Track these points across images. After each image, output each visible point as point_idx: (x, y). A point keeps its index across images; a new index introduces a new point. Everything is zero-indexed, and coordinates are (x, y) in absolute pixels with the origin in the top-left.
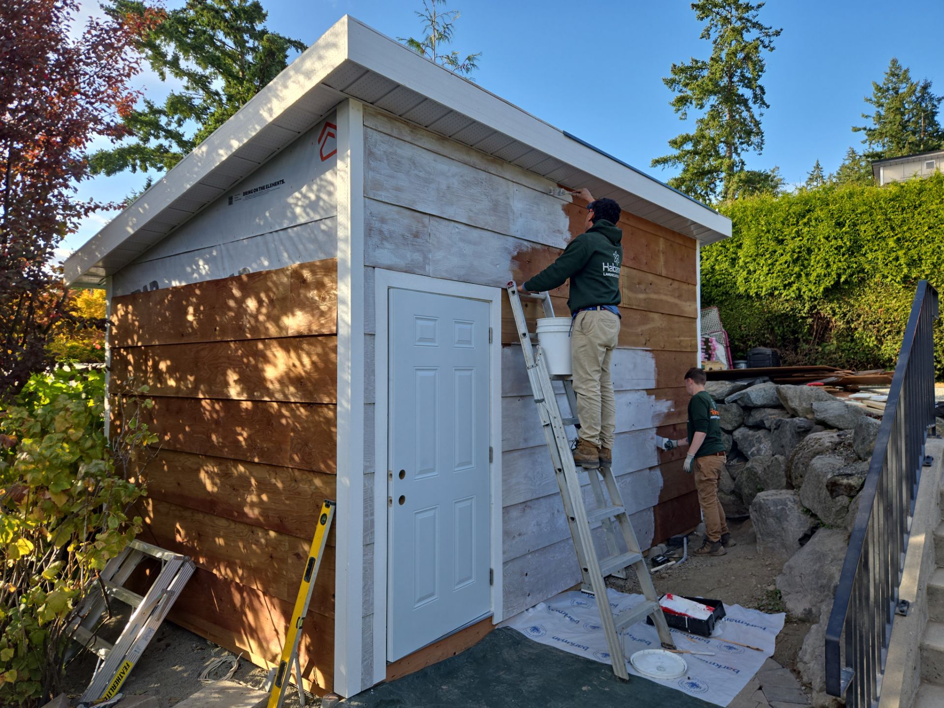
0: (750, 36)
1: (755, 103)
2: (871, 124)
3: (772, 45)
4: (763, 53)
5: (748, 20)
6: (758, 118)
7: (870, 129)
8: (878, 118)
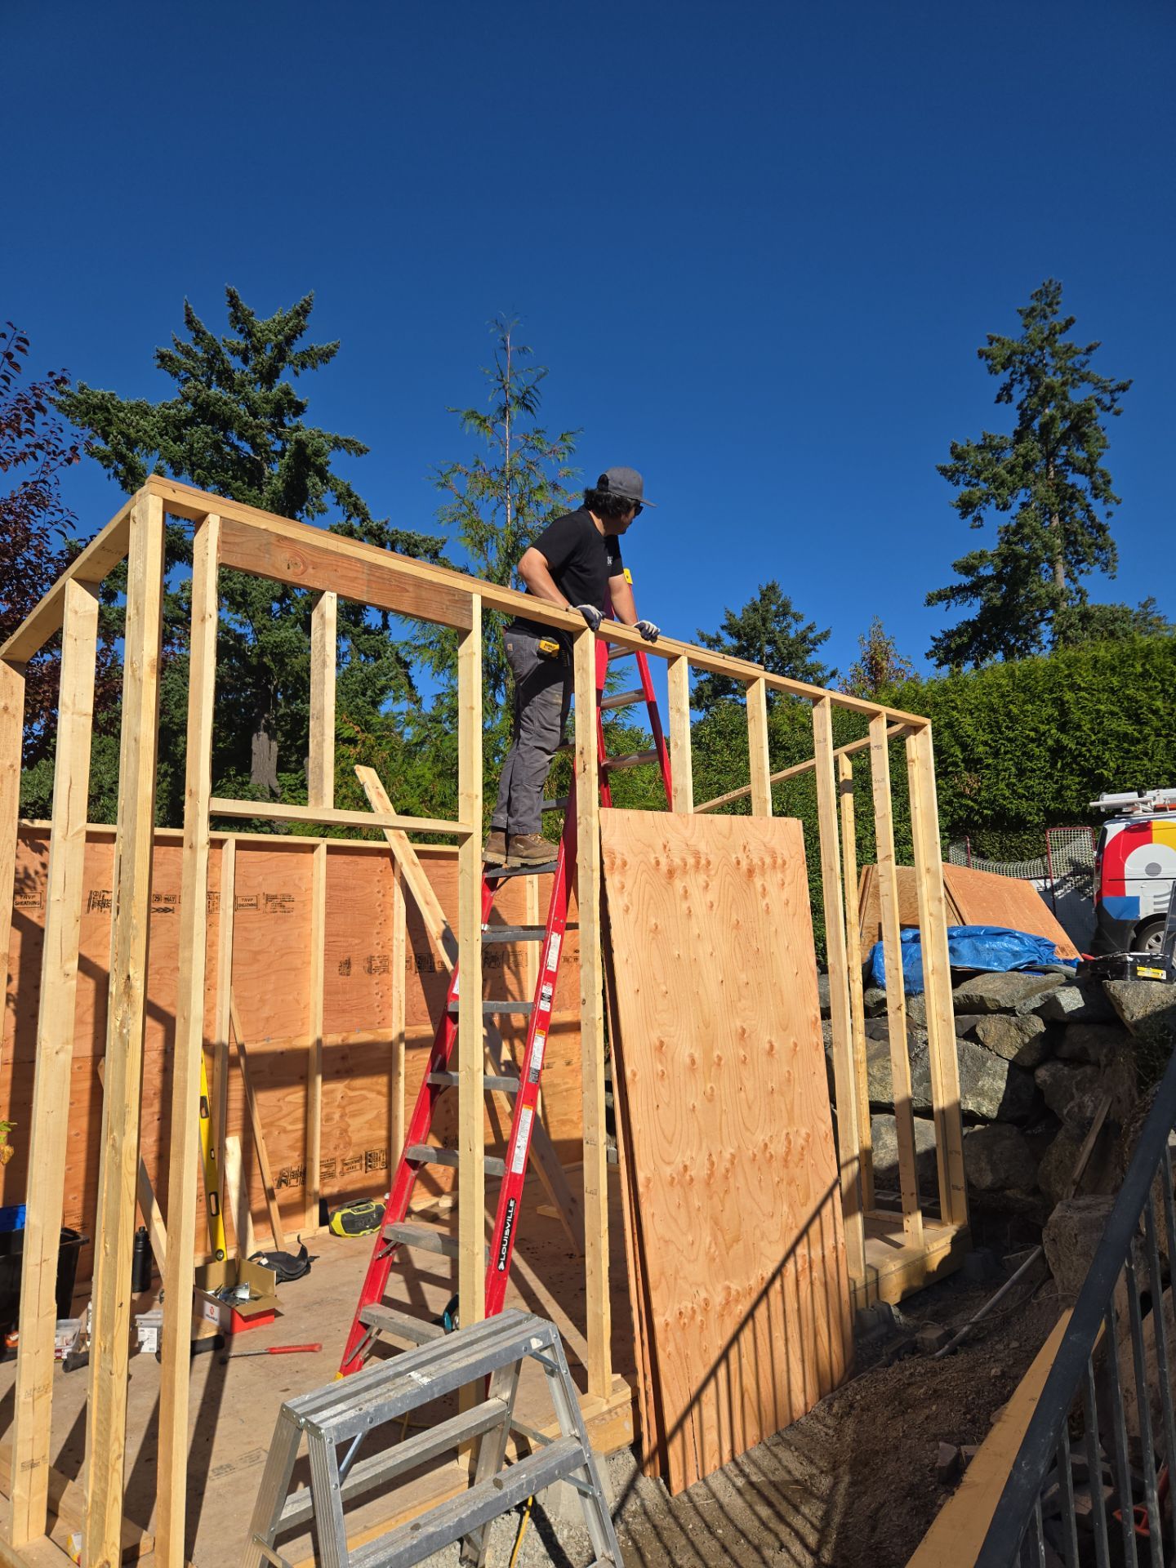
0: (1079, 396)
1: (1095, 497)
5: (1073, 370)
6: (1100, 518)
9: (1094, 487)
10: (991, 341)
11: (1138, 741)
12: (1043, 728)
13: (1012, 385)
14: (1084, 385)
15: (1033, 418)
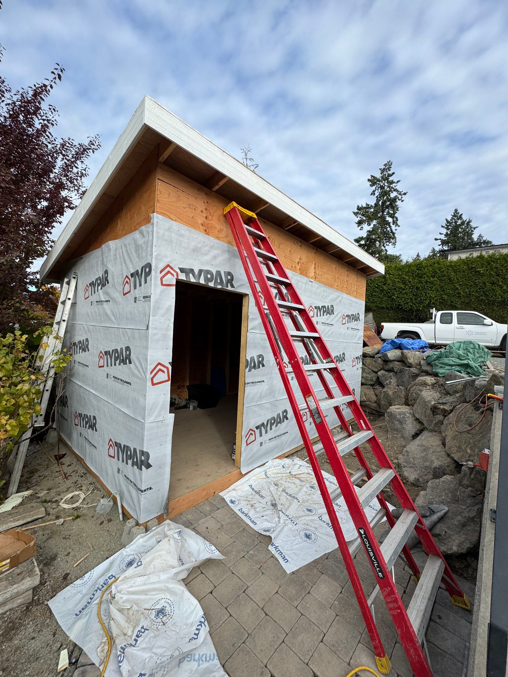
0: (393, 195)
1: (393, 224)
2: (443, 237)
3: (402, 199)
4: (398, 203)
5: (392, 188)
6: (394, 231)
7: (443, 240)
8: (446, 235)
9: (394, 222)
10: (372, 176)
11: (404, 289)
12: (379, 284)
13: (375, 190)
14: (395, 192)
15: (380, 200)
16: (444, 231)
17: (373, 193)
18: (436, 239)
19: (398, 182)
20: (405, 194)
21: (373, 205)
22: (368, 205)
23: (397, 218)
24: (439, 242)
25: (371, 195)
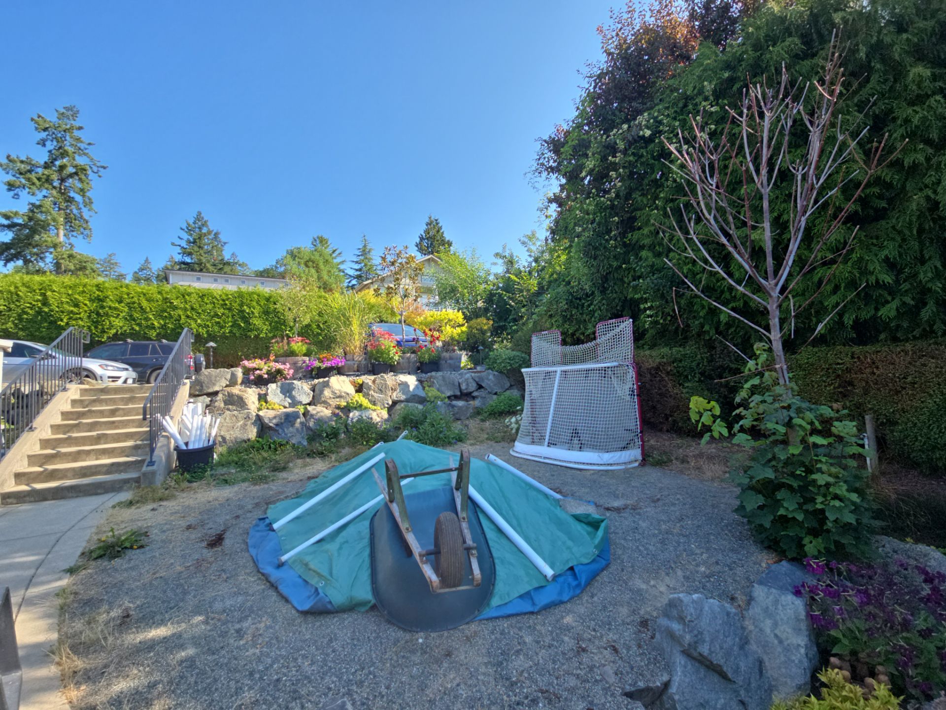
0: (81, 161)
1: (84, 207)
2: (184, 244)
3: (100, 174)
4: (92, 177)
5: (80, 149)
6: (86, 217)
7: (183, 247)
8: (189, 242)
9: (84, 202)
10: (39, 116)
13: (47, 140)
14: (85, 157)
15: (56, 160)
16: (185, 236)
17: (43, 143)
18: (173, 244)
19: (89, 144)
20: (104, 168)
21: (42, 163)
22: (31, 160)
23: (90, 199)
24: (178, 249)
25: (38, 144)
